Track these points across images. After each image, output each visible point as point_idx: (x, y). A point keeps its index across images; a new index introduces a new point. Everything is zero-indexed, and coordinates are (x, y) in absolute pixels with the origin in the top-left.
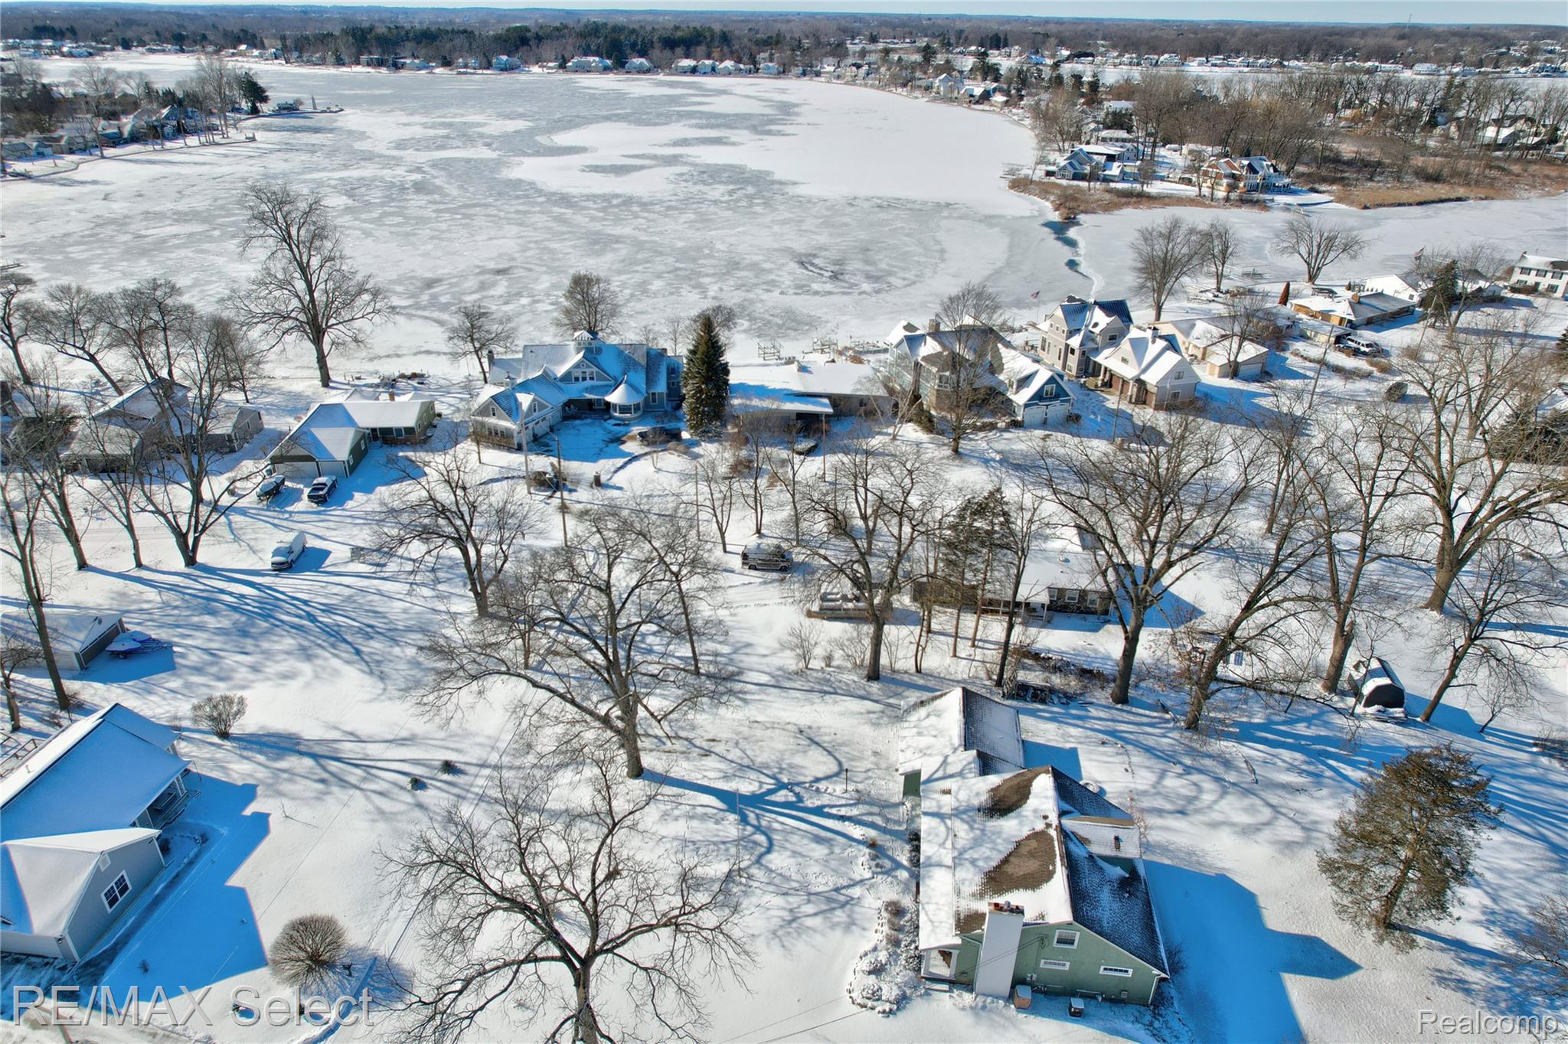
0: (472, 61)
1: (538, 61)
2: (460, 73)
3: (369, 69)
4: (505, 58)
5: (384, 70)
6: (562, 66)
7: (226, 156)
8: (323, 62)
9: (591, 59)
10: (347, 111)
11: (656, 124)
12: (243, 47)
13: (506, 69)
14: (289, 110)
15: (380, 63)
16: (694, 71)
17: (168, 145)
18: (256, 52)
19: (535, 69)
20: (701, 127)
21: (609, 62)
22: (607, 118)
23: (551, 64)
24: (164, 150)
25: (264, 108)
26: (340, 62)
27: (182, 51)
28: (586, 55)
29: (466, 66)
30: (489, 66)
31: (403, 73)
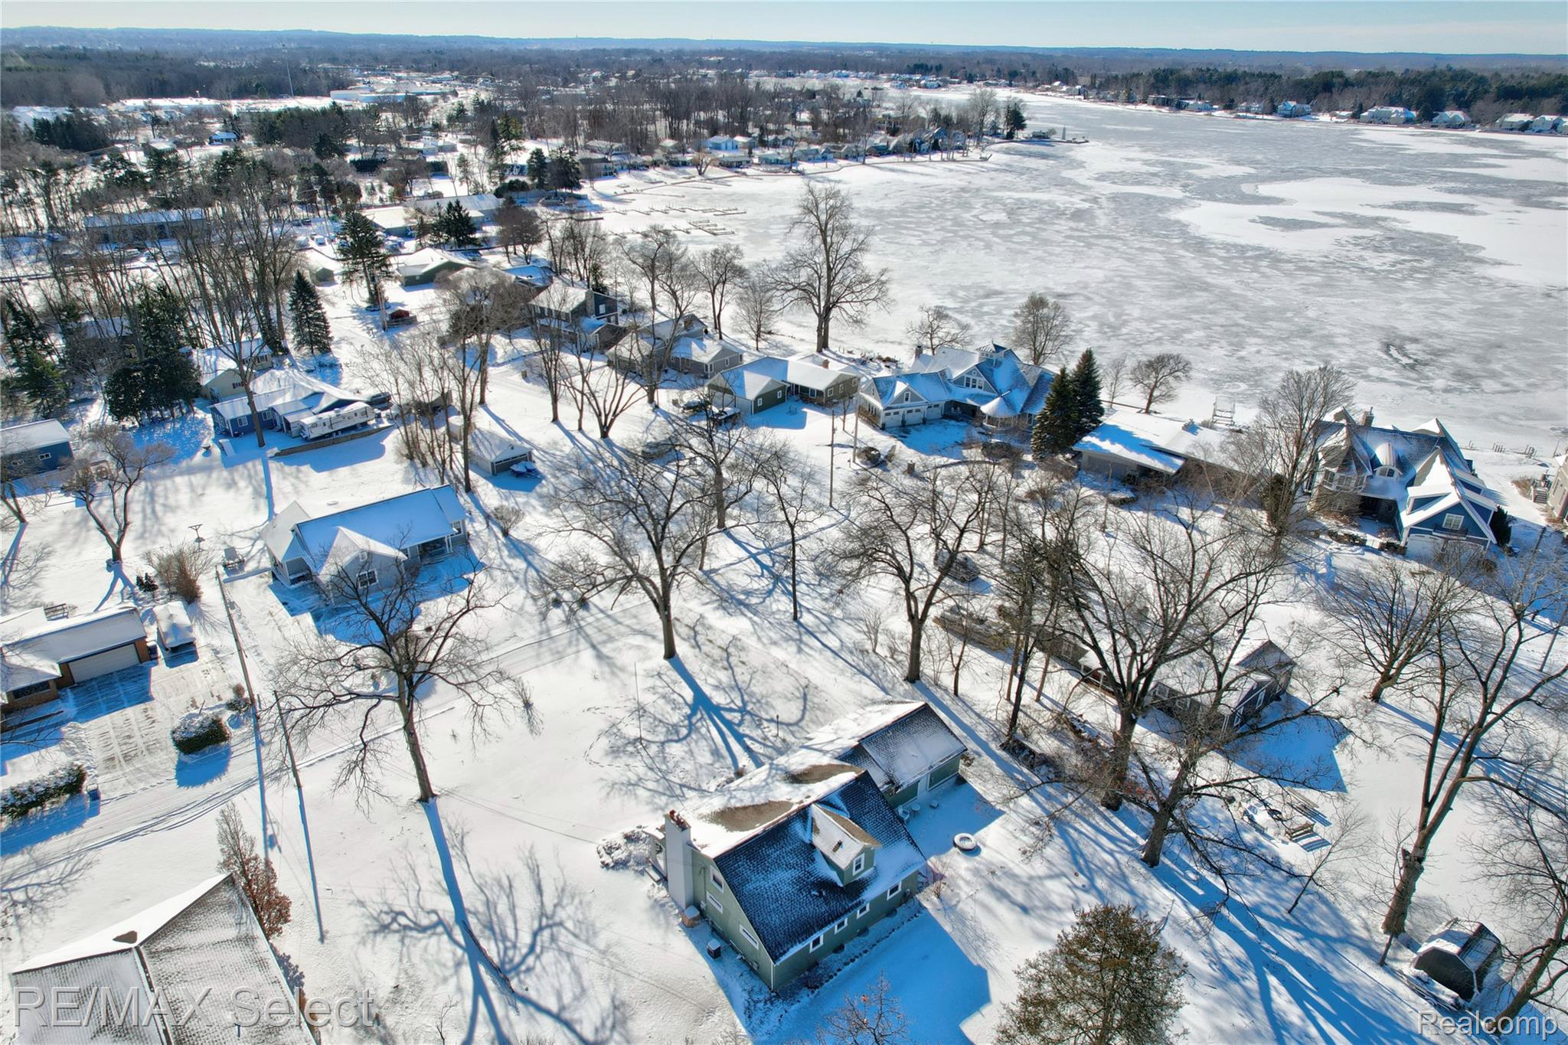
1: (1331, 109)
2: (1239, 117)
3: (1153, 108)
4: (1292, 104)
5: (1165, 110)
6: (1356, 116)
7: (951, 170)
8: (1115, 99)
9: (1393, 109)
10: (1092, 143)
11: (1399, 184)
12: (1057, 83)
13: (1292, 115)
14: (1041, 138)
15: (1166, 103)
16: (1524, 128)
17: (919, 158)
18: (1065, 88)
19: (1325, 118)
20: (1451, 191)
21: (1414, 114)
22: (1347, 173)
23: (1344, 113)
24: (911, 162)
25: (1021, 134)
26: (1130, 100)
27: (1010, 85)
28: (1392, 104)
29: (1248, 110)
30: (1273, 110)
31: (1183, 114)
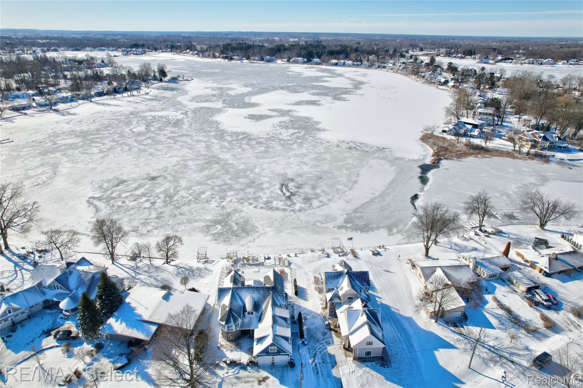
0: (256, 58)
1: (281, 58)
4: (268, 57)
6: (288, 61)
8: (209, 56)
9: (299, 58)
12: (188, 51)
13: (269, 61)
14: (174, 80)
15: (226, 58)
16: (336, 64)
19: (279, 61)
21: (306, 60)
23: (285, 60)
25: (166, 79)
26: (214, 57)
29: (254, 60)
30: (262, 59)
31: (233, 62)
